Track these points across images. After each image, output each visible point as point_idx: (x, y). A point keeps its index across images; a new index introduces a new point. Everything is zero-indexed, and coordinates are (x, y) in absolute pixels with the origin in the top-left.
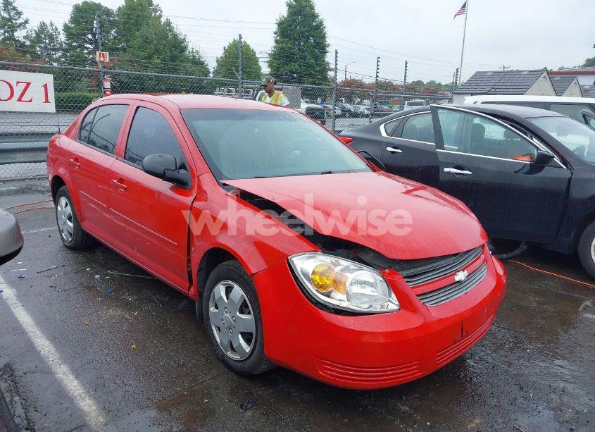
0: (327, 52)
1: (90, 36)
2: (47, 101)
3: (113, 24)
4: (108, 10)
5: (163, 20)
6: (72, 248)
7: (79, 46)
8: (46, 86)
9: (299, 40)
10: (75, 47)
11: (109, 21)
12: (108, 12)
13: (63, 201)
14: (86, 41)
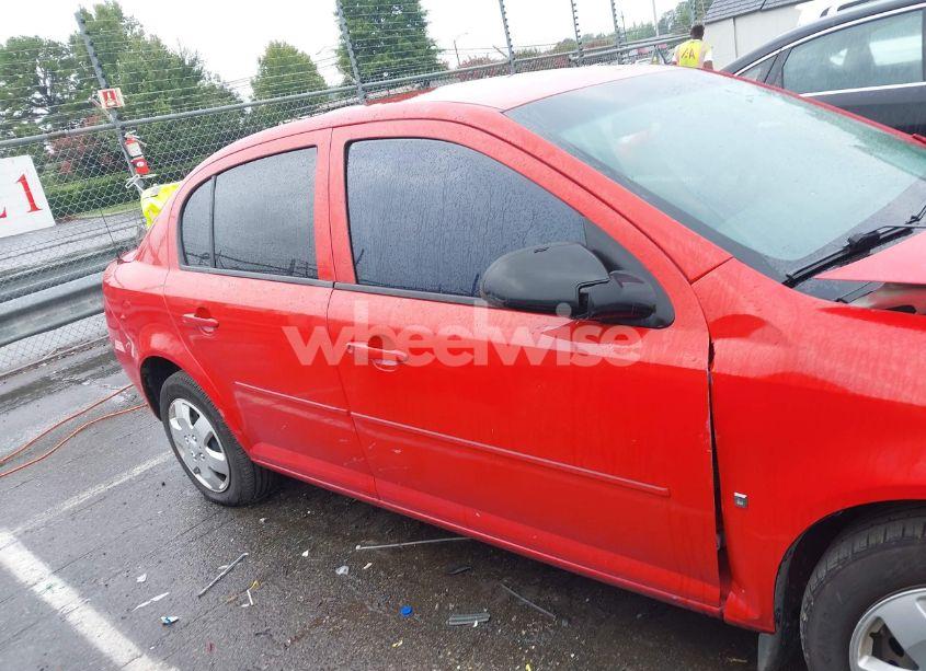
0: (426, 24)
1: (38, 95)
2: (34, 208)
3: (69, 64)
4: (55, 44)
5: (147, 37)
6: (233, 504)
7: (26, 115)
8: (23, 180)
9: (378, 18)
10: (19, 118)
11: (62, 62)
12: (55, 49)
13: (182, 407)
14: (33, 105)
